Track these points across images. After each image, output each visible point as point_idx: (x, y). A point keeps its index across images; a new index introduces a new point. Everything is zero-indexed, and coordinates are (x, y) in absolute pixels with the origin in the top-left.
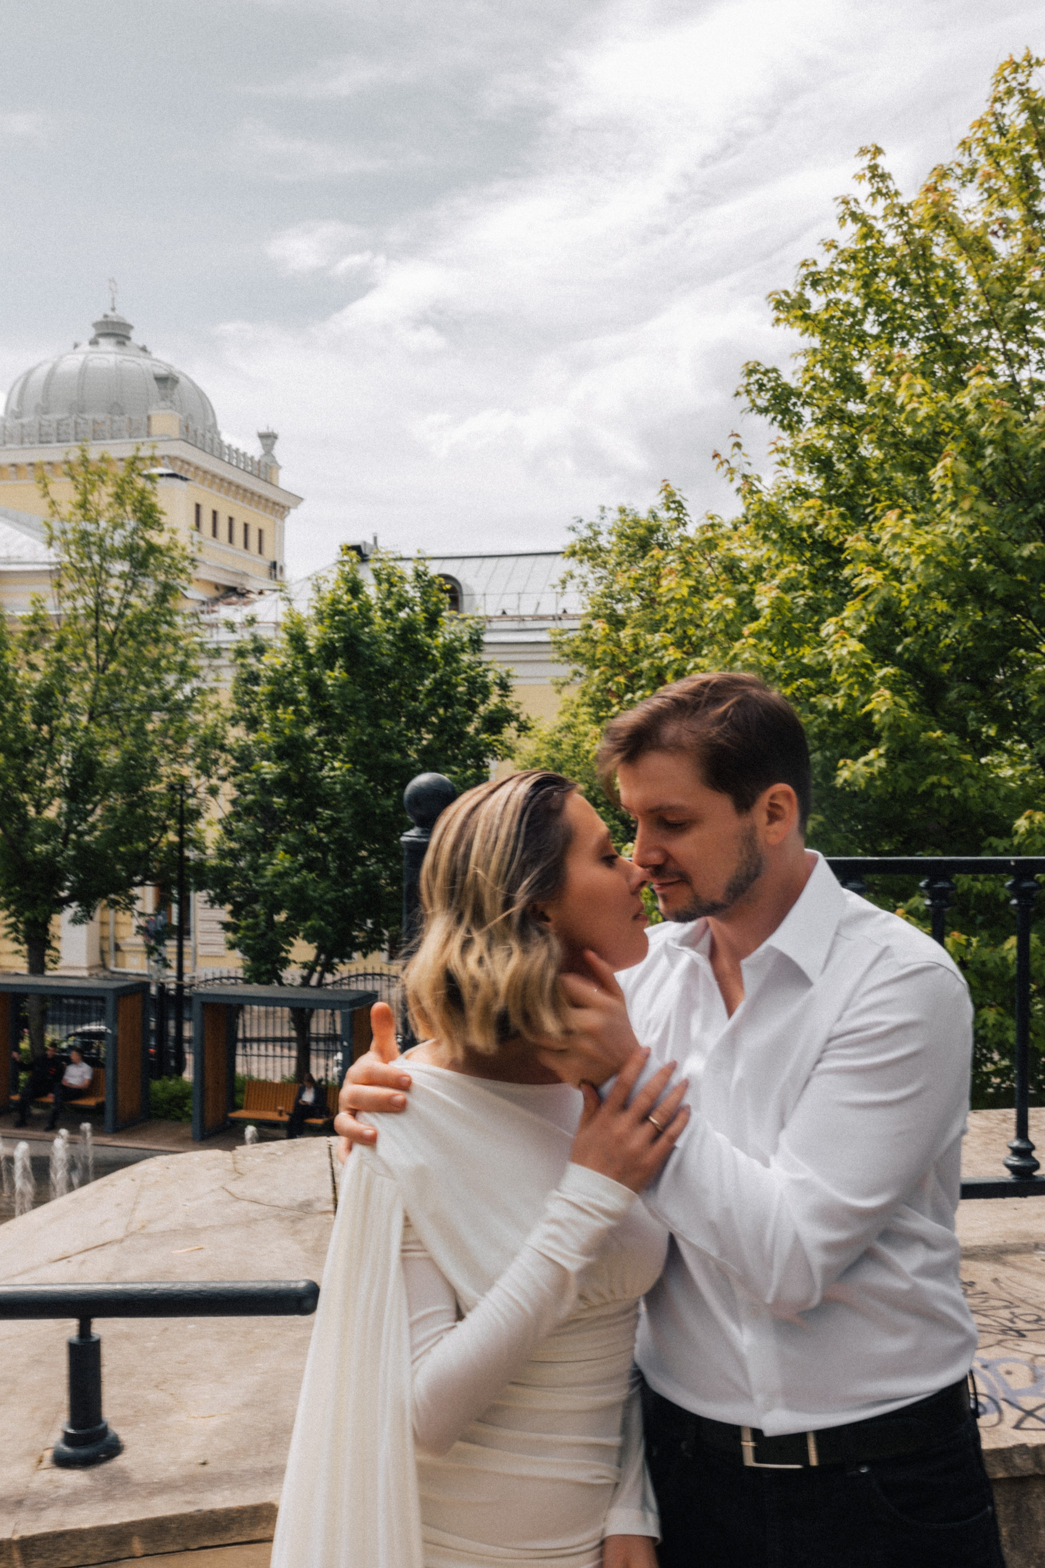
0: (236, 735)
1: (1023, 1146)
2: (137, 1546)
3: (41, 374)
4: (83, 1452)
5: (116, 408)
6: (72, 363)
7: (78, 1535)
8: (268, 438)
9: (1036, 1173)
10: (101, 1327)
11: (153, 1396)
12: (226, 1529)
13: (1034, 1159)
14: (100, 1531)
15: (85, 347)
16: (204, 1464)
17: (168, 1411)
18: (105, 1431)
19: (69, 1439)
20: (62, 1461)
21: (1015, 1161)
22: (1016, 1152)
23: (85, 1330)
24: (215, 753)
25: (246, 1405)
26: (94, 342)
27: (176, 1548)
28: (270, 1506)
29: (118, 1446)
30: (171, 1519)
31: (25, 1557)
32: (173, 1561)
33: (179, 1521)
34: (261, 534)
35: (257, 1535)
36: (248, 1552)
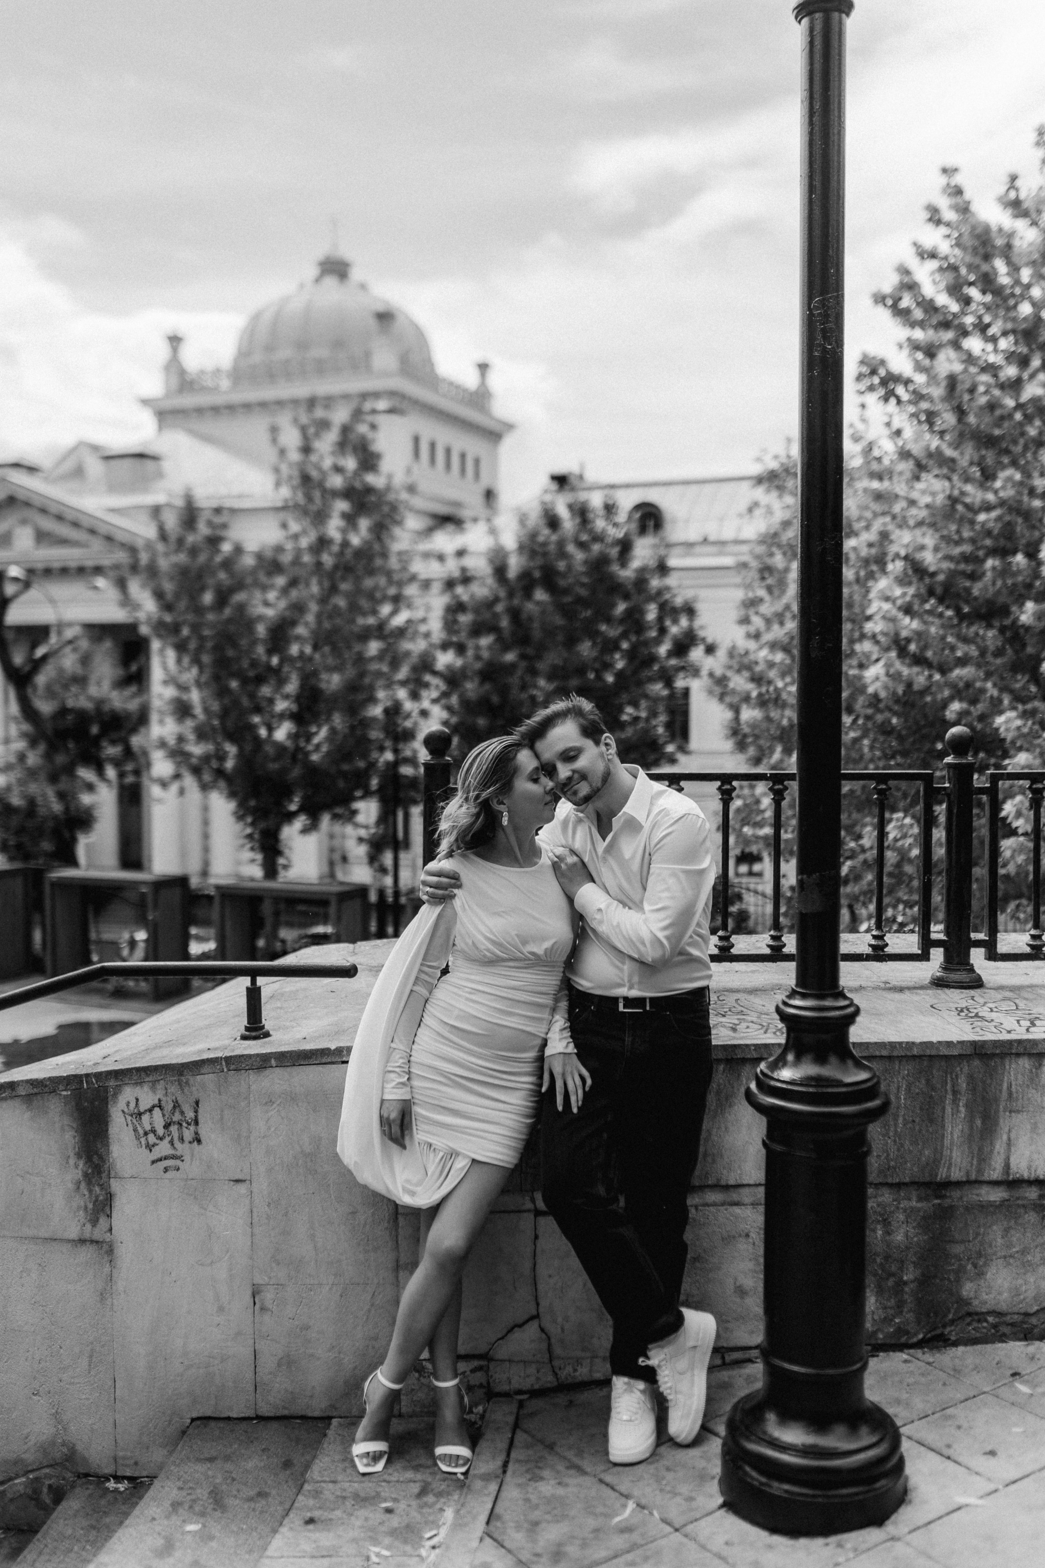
0: (445, 659)
2: (273, 1062)
3: (268, 315)
4: (254, 1034)
5: (338, 344)
6: (296, 304)
7: (250, 1056)
8: (483, 367)
9: (783, 950)
10: (261, 981)
12: (310, 1058)
13: (783, 942)
14: (258, 1055)
15: (310, 285)
16: (305, 1039)
18: (263, 1027)
19: (247, 1029)
20: (244, 1038)
21: (772, 943)
22: (773, 938)
23: (254, 982)
24: (428, 678)
26: (317, 280)
27: (289, 1063)
28: (328, 1049)
29: (267, 1035)
30: (288, 1052)
31: (227, 1064)
32: (289, 1069)
33: (290, 1053)
34: (477, 462)
35: (324, 1061)
36: (320, 1068)
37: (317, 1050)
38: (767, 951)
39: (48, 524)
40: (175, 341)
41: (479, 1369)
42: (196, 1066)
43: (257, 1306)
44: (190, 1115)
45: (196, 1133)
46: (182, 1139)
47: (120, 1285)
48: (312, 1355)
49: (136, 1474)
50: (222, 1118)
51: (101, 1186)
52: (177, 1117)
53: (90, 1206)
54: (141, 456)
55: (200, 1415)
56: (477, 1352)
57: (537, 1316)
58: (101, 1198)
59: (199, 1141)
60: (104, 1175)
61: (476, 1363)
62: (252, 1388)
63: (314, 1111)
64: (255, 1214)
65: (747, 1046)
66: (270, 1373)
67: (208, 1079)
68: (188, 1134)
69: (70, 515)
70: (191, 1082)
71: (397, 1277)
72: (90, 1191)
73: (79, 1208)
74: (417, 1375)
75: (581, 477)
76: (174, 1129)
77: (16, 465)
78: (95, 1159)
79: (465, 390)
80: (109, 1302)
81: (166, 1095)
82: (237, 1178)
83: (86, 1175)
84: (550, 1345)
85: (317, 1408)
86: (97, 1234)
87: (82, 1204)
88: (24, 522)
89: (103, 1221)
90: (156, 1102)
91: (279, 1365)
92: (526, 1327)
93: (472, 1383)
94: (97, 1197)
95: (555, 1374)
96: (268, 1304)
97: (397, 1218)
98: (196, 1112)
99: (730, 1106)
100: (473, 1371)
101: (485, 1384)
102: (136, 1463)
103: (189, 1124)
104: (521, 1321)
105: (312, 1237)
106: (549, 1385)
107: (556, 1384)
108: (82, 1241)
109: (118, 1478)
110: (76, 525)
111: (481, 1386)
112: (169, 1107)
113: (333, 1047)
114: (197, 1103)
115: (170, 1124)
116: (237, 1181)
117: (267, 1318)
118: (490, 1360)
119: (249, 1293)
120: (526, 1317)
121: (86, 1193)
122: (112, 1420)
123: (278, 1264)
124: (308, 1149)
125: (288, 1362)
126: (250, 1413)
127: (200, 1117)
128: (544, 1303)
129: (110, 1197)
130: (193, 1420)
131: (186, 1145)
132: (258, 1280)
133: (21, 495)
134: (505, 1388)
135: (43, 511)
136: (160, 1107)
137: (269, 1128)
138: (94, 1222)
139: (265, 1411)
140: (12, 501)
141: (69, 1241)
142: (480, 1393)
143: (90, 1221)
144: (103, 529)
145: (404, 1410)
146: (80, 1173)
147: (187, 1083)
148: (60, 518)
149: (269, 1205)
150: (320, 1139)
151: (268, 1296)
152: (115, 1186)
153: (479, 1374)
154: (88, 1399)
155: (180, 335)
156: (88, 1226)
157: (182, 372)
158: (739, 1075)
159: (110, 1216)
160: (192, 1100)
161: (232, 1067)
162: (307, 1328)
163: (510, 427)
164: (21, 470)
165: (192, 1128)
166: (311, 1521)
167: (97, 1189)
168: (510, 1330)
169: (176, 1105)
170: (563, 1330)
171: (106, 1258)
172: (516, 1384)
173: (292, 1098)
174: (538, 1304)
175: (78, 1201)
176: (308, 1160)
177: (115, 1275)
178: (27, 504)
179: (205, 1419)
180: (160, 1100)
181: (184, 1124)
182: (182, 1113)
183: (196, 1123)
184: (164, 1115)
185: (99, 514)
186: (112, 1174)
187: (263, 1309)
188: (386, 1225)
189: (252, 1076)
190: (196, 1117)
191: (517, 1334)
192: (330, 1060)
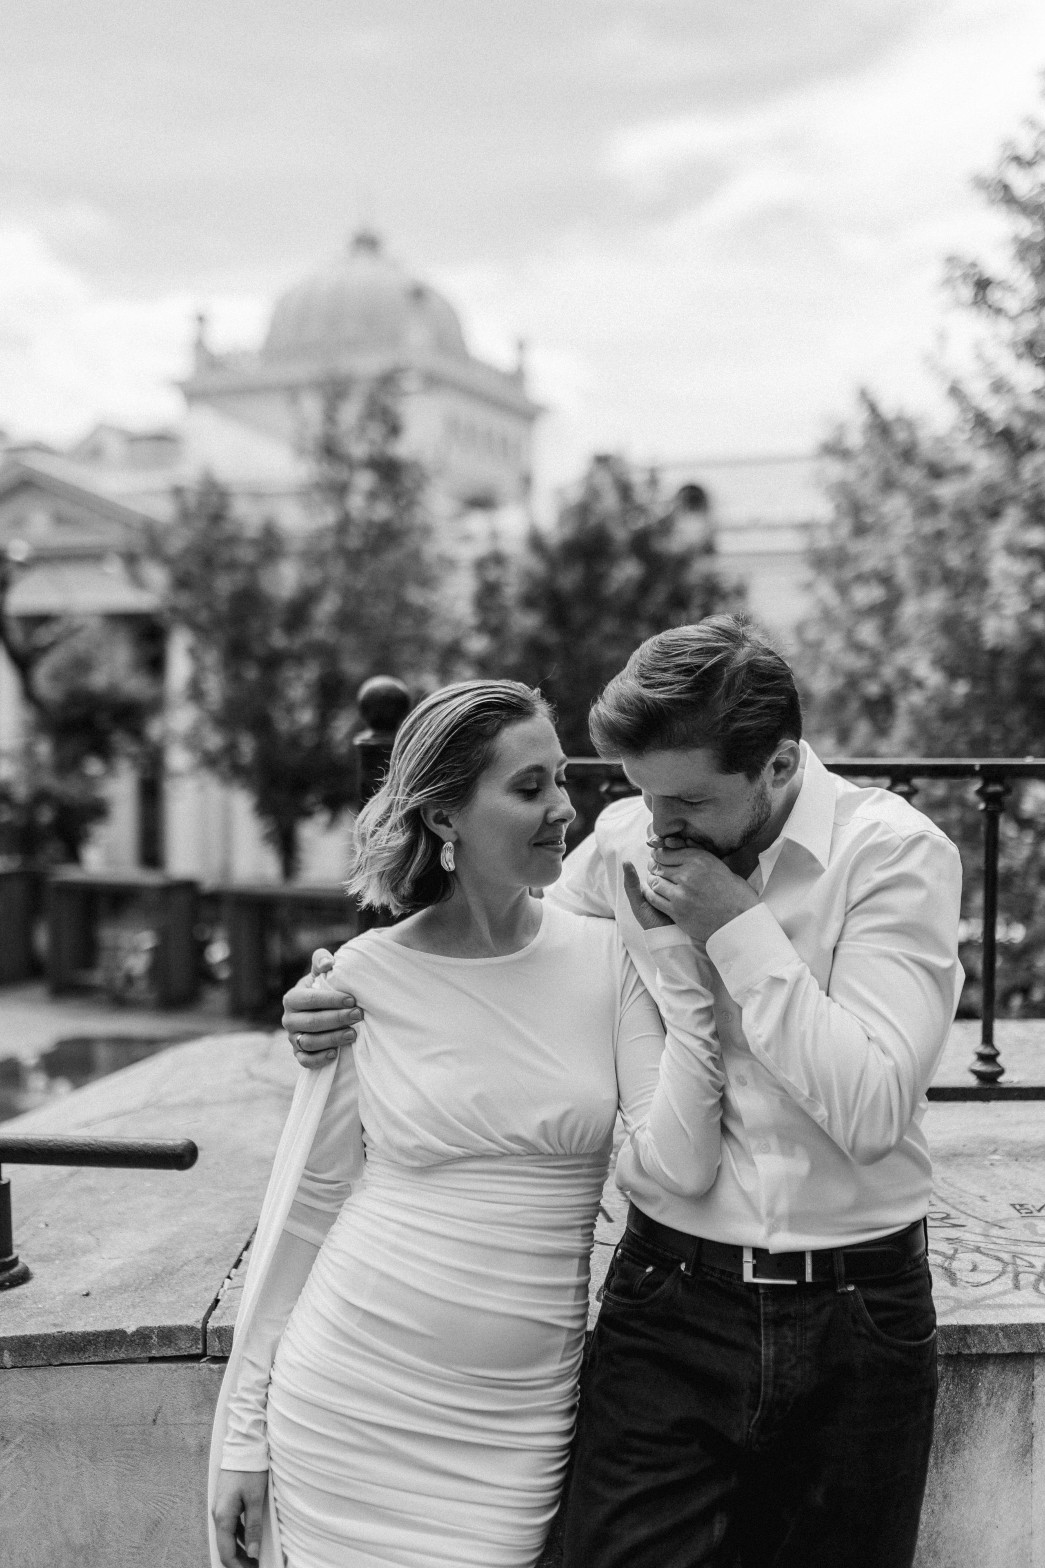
1: (987, 1051)
8: (522, 345)
9: (1001, 1079)
10: (10, 1172)
11: (81, 1239)
12: (83, 1349)
13: (1000, 1066)
16: (87, 1295)
17: (85, 1251)
18: (15, 1262)
21: (980, 1067)
22: (982, 1057)
25: (152, 1251)
27: (40, 1363)
28: (122, 1333)
29: (24, 1277)
30: (37, 1338)
32: (39, 1373)
33: (43, 1339)
35: (111, 1356)
36: (104, 1371)
37: (97, 1335)
38: (972, 1081)
39: (68, 512)
40: (202, 320)
54: (160, 438)
63: (92, 1458)
65: (990, 1328)
69: (87, 501)
75: (623, 458)
79: (503, 372)
88: (40, 507)
99: (954, 1452)
113: (131, 1329)
124: (79, 1537)
133: (37, 479)
135: (59, 495)
140: (25, 484)
148: (77, 502)
150: (106, 1518)
155: (207, 314)
157: (208, 354)
158: (973, 1387)
173: (47, 1432)
176: (81, 1559)
178: (42, 488)
192: (122, 1355)
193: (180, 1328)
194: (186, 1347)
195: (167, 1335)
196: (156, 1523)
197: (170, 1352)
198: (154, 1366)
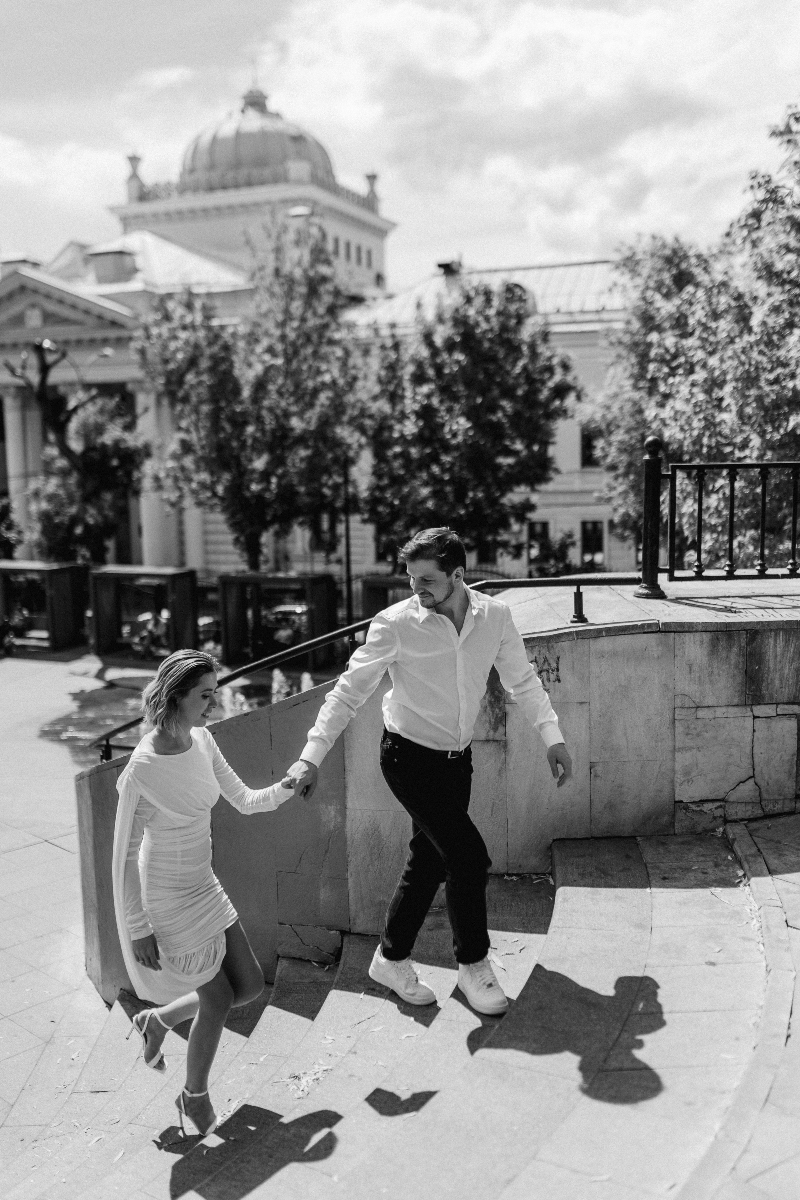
2: (604, 634)
3: (206, 139)
4: (578, 620)
5: (261, 162)
6: (228, 130)
7: (590, 631)
8: (372, 178)
12: (627, 630)
15: (237, 115)
18: (583, 615)
19: (575, 617)
20: (574, 622)
23: (578, 589)
26: (243, 111)
28: (637, 625)
29: (586, 620)
30: (612, 627)
31: (577, 636)
32: (613, 637)
33: (614, 628)
34: (369, 253)
35: (633, 632)
36: (631, 636)
37: (629, 626)
39: (51, 307)
40: (134, 160)
41: (720, 807)
42: (558, 638)
43: (592, 775)
44: (554, 665)
45: (558, 676)
46: (549, 680)
47: (511, 766)
48: (624, 802)
49: (520, 872)
50: (573, 667)
51: (500, 709)
52: (546, 667)
53: (493, 720)
54: (121, 253)
55: (558, 837)
56: (719, 798)
57: (753, 776)
58: (500, 715)
59: (559, 681)
60: (502, 703)
61: (718, 804)
62: (589, 821)
63: (627, 661)
64: (592, 723)
66: (600, 812)
67: (565, 644)
68: (552, 677)
69: (69, 300)
70: (555, 646)
71: (674, 756)
72: (493, 712)
73: (486, 721)
74: (684, 811)
75: (460, 265)
76: (544, 674)
77: (24, 261)
78: (496, 693)
79: (359, 197)
80: (504, 775)
81: (539, 654)
82: (582, 701)
83: (490, 702)
84: (760, 792)
85: (627, 831)
86: (498, 736)
87: (488, 719)
88: (33, 306)
89: (501, 729)
90: (534, 659)
91: (605, 807)
92: (747, 783)
93: (715, 815)
94: (497, 715)
95: (763, 809)
96: (599, 773)
97: (674, 723)
98: (558, 663)
100: (716, 808)
101: (723, 815)
102: (520, 866)
103: (553, 671)
104: (743, 780)
105: (625, 734)
106: (759, 815)
107: (763, 815)
108: (487, 741)
109: (510, 875)
110: (74, 307)
111: (721, 817)
112: (541, 661)
113: (639, 624)
114: (558, 658)
115: (541, 672)
116: (581, 703)
117: (598, 781)
118: (726, 802)
119: (588, 767)
120: (747, 777)
121: (491, 713)
122: (505, 843)
123: (605, 750)
124: (623, 683)
125: (610, 806)
126: (588, 836)
127: (560, 667)
128: (757, 769)
129: (505, 715)
130: (554, 840)
131: (551, 683)
132: (593, 760)
133: (30, 285)
134: (735, 817)
135: (48, 296)
136: (536, 661)
137: (601, 672)
138: (495, 729)
139: (596, 834)
140: (23, 289)
141: (480, 741)
142: (720, 820)
143: (493, 729)
144: (95, 311)
145: (676, 832)
146: (487, 701)
147: (553, 647)
148: (61, 302)
149: (600, 716)
150: (631, 678)
151: (599, 769)
152: (508, 708)
153: (720, 810)
154: (491, 831)
155: (138, 155)
156: (492, 733)
157: (142, 186)
159: (505, 726)
160: (555, 657)
161: (580, 637)
162: (621, 786)
163: (394, 225)
164: (27, 265)
165: (555, 673)
166: (664, 878)
167: (497, 710)
168: (738, 784)
169: (546, 660)
170: (768, 784)
171: (503, 750)
172: (740, 815)
173: (614, 654)
174: (754, 769)
175: (486, 718)
176: (623, 689)
177: (508, 760)
178: (35, 291)
179: (562, 840)
180: (536, 658)
181: (550, 671)
182: (549, 665)
183: (558, 670)
184: (538, 666)
185: (92, 299)
186: (507, 702)
187: (596, 776)
188: (668, 726)
189: (591, 641)
190: (558, 666)
191: (742, 787)
192: (637, 631)
193: (653, 623)
194: (654, 629)
195: (650, 625)
196: (645, 679)
197: (650, 630)
198: (646, 635)
